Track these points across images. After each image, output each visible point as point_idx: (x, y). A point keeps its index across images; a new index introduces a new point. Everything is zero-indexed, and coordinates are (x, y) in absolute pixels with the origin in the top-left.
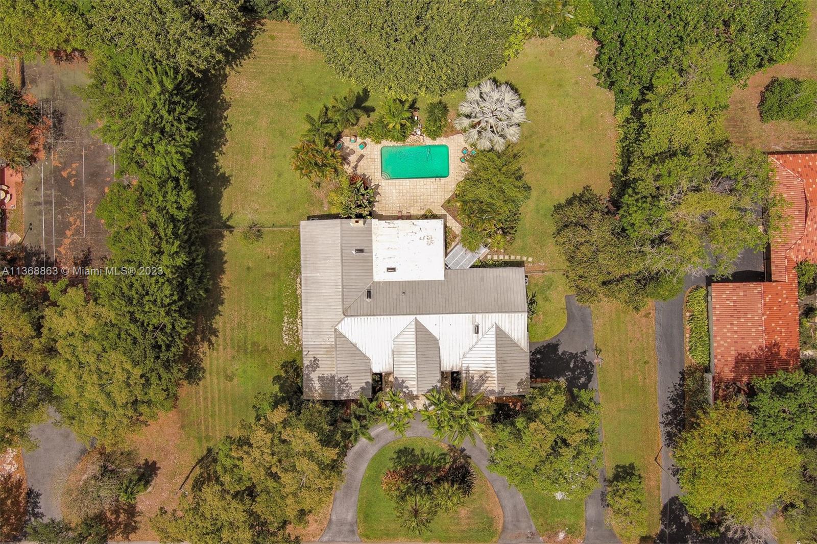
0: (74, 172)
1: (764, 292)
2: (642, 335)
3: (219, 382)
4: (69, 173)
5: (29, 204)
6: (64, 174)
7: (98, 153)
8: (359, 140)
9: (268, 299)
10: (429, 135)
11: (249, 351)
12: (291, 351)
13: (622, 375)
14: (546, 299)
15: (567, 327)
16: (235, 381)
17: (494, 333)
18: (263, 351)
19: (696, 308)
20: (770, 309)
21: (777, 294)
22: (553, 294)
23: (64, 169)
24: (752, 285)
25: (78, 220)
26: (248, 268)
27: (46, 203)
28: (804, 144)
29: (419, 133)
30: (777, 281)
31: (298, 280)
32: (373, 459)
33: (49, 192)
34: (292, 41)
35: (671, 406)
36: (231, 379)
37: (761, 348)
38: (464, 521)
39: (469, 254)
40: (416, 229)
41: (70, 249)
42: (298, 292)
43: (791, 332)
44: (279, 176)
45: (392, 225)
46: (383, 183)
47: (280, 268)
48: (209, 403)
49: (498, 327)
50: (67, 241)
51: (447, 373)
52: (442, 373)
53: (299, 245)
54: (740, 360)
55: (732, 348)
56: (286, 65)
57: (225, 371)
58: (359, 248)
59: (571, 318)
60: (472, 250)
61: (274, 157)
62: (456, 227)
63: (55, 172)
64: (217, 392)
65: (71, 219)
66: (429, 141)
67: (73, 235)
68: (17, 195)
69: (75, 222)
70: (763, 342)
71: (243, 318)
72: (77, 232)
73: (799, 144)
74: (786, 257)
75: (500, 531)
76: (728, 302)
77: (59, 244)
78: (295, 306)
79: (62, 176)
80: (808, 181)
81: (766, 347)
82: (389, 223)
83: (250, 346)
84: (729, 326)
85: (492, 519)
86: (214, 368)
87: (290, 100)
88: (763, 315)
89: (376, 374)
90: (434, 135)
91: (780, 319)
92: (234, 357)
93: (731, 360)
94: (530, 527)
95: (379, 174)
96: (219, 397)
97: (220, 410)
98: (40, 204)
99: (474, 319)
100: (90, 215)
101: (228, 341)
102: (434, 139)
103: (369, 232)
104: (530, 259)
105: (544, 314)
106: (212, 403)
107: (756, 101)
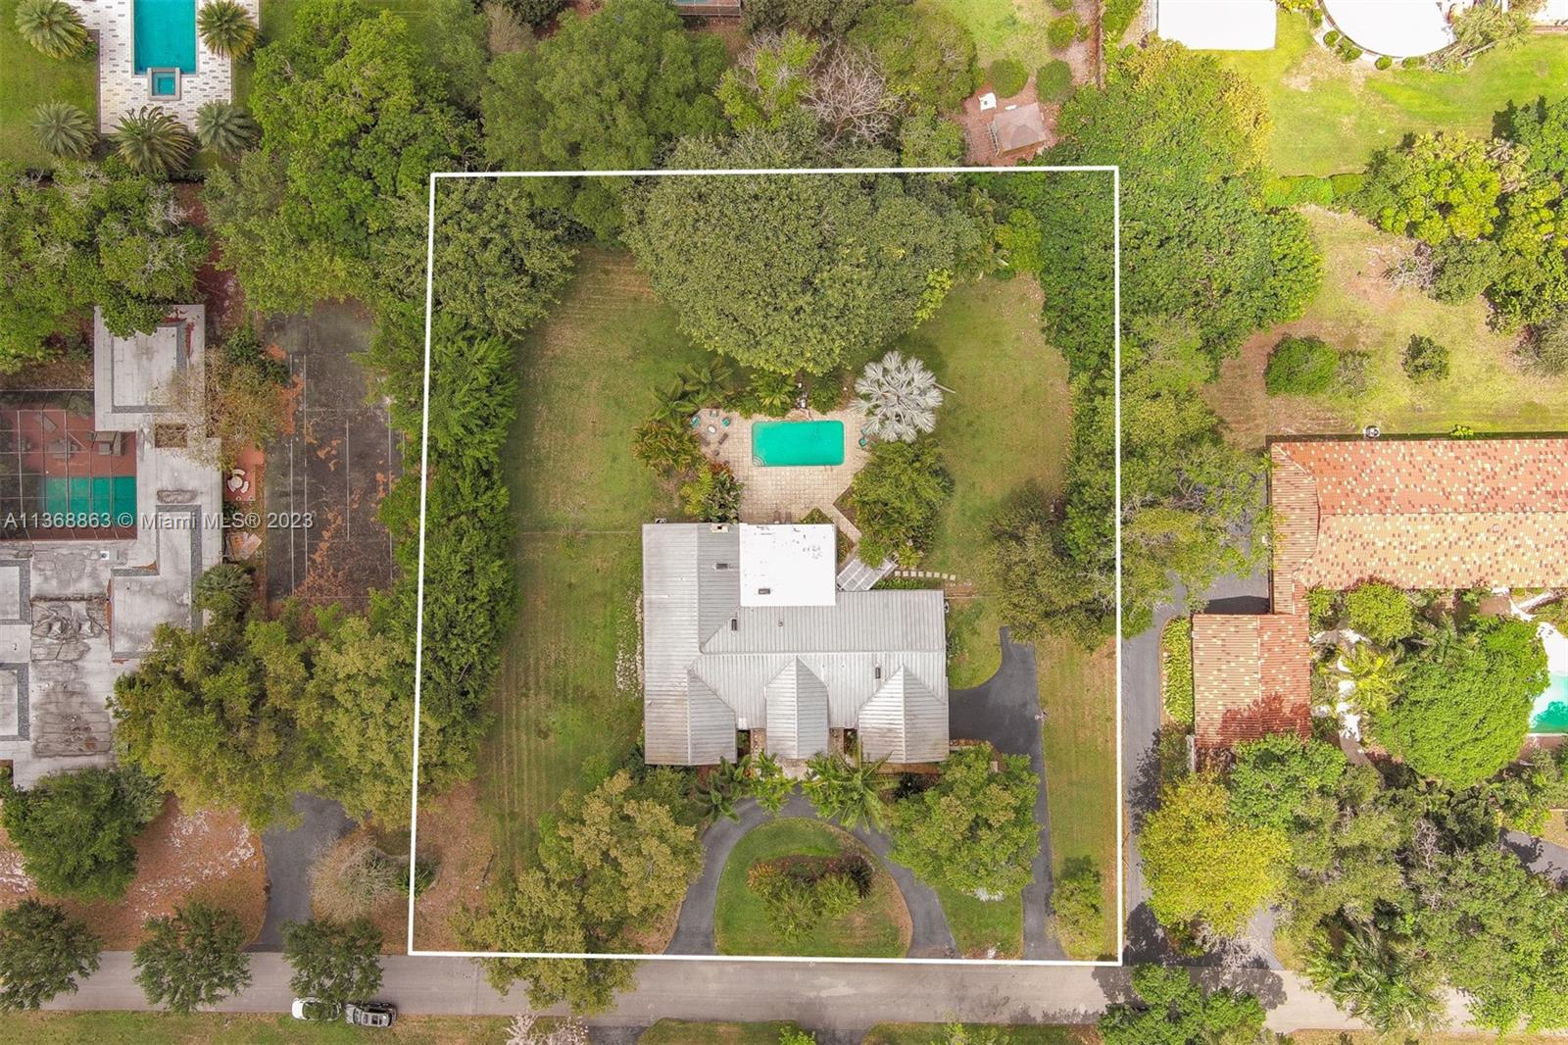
0: (334, 452)
1: (1261, 628)
2: (1104, 681)
3: (528, 740)
4: (328, 452)
5: (273, 494)
6: (322, 454)
7: (367, 426)
8: (722, 412)
9: (596, 627)
10: (818, 408)
11: (569, 697)
12: (627, 699)
13: (1076, 738)
14: (974, 632)
15: (1001, 670)
16: (551, 739)
17: (902, 678)
18: (589, 697)
19: (1176, 648)
20: (1270, 650)
21: (1279, 630)
22: (983, 625)
23: (321, 447)
24: (1246, 617)
25: (340, 518)
26: (570, 585)
27: (296, 493)
28: (1324, 425)
29: (803, 405)
30: (1281, 613)
31: (638, 602)
32: (738, 846)
33: (299, 479)
34: (633, 277)
35: (1141, 778)
36: (546, 736)
37: (1256, 703)
38: (858, 933)
39: (870, 571)
40: (798, 536)
41: (328, 556)
42: (638, 618)
43: (1298, 681)
44: (614, 459)
45: (765, 531)
46: (755, 472)
47: (614, 586)
48: (515, 767)
49: (906, 670)
50: (324, 546)
51: (838, 730)
52: (832, 731)
53: (641, 555)
54: (1230, 718)
55: (1220, 702)
56: (625, 310)
57: (537, 723)
58: (721, 562)
59: (1007, 657)
60: (873, 567)
61: (607, 435)
62: (853, 533)
63: (309, 451)
64: (526, 753)
65: (330, 516)
66: (817, 416)
67: (332, 537)
68: (258, 482)
69: (335, 519)
70: (1258, 693)
71: (562, 652)
72: (338, 533)
73: (1319, 425)
74: (1293, 581)
75: (908, 945)
76: (1214, 640)
77: (313, 549)
78: (634, 637)
79: (318, 457)
80: (1322, 480)
81: (1263, 700)
82: (762, 528)
83: (570, 692)
84: (1215, 673)
85: (897, 930)
86: (523, 719)
87: (630, 357)
88: (1259, 658)
89: (743, 731)
90: (824, 408)
91: (1284, 663)
92: (549, 707)
93: (1218, 717)
94: (949, 941)
95: (750, 459)
96: (529, 760)
97: (530, 778)
98: (287, 494)
99: (874, 659)
100: (355, 511)
101: (542, 684)
102: (824, 413)
103: (735, 540)
104: (953, 578)
105: (970, 651)
106: (519, 767)
107: (1261, 368)
